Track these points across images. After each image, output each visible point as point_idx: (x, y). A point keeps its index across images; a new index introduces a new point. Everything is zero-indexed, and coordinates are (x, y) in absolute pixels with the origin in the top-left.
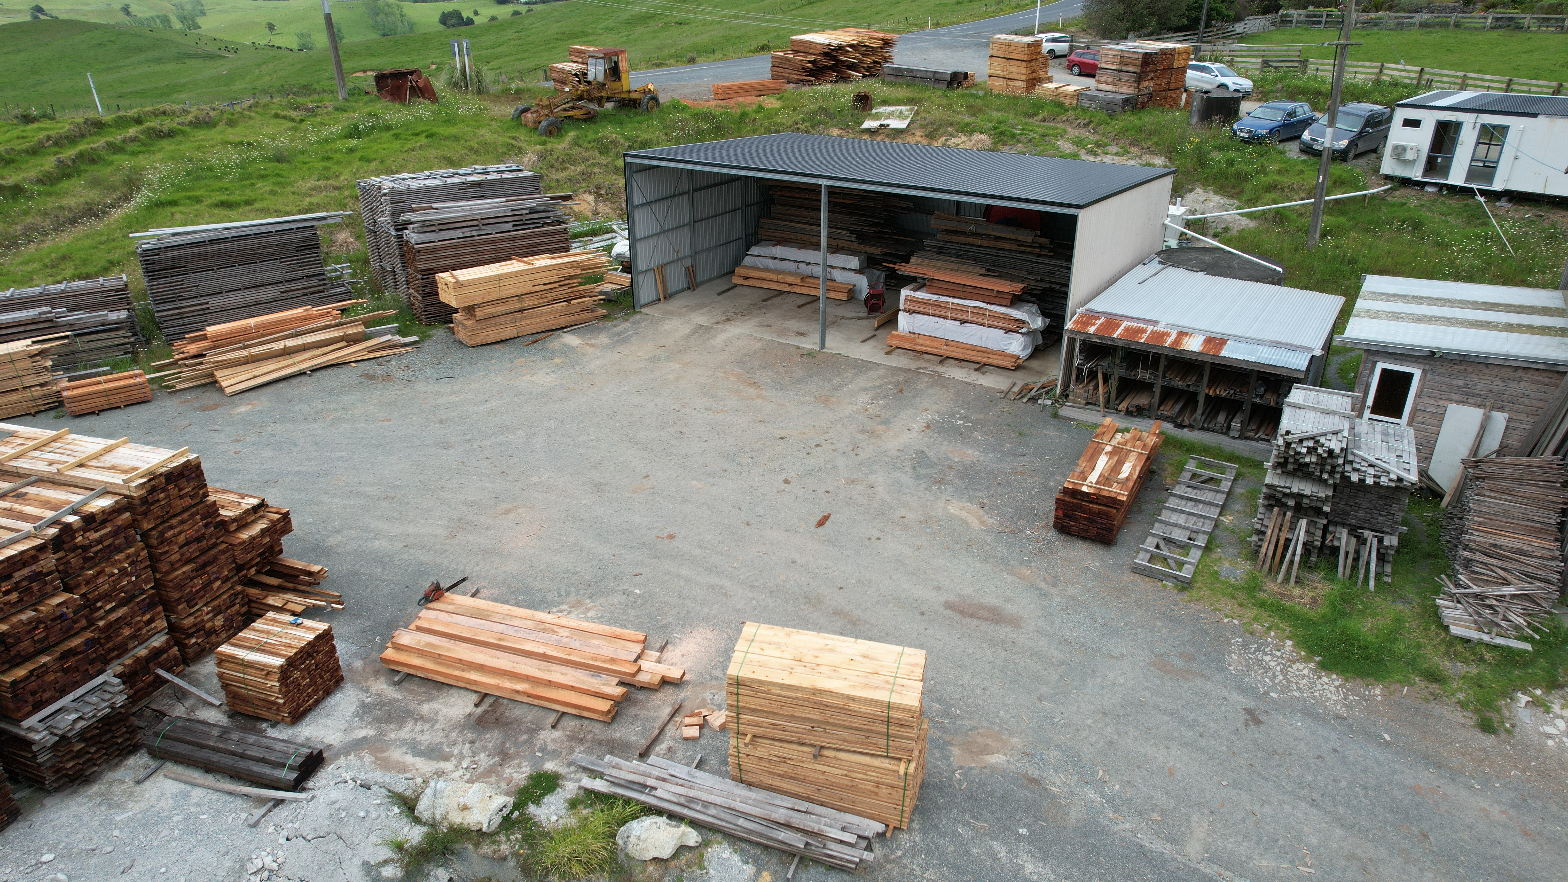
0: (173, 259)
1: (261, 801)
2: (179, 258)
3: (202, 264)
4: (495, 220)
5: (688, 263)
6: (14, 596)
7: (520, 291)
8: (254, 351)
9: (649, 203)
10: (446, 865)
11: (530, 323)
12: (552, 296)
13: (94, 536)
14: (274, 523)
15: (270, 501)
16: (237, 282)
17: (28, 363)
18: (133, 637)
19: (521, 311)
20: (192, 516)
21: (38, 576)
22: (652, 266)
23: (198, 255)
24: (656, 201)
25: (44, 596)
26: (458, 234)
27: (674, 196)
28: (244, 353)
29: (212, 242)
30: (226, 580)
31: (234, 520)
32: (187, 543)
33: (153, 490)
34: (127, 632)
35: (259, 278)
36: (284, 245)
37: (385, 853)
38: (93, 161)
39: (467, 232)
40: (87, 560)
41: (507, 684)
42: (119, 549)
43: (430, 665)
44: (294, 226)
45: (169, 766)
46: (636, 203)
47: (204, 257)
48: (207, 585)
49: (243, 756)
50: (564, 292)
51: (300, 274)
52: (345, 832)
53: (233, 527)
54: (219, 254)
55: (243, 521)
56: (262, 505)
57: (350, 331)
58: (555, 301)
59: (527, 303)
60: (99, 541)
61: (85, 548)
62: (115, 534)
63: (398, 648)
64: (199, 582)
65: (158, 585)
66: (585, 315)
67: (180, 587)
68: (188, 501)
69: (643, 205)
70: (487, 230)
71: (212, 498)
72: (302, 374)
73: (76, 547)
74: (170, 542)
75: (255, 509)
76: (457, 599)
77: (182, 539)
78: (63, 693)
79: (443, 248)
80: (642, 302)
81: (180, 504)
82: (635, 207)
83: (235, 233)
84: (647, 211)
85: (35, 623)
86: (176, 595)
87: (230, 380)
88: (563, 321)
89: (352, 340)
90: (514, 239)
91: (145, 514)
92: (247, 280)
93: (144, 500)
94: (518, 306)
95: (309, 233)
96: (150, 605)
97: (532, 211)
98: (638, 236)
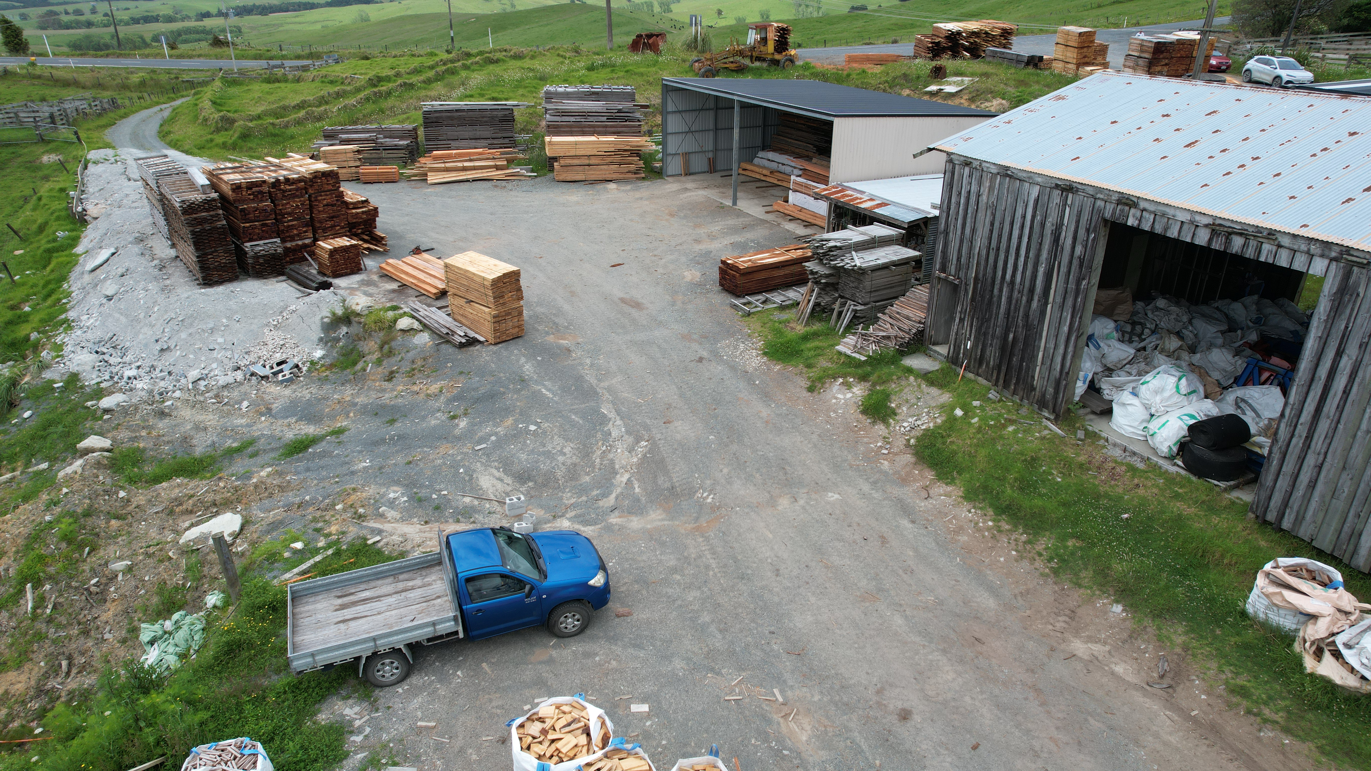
0: (436, 117)
1: (303, 292)
2: (441, 117)
3: (451, 122)
4: (597, 114)
5: (711, 155)
6: (252, 197)
7: (589, 153)
8: (448, 165)
9: (679, 112)
10: (348, 327)
11: (594, 174)
12: (609, 160)
13: (288, 187)
14: (369, 210)
15: (370, 200)
16: (467, 135)
17: (351, 155)
18: (298, 235)
19: (589, 165)
20: (331, 194)
21: (261, 192)
22: (680, 151)
23: (449, 117)
24: (685, 111)
25: (262, 201)
26: (572, 119)
27: (702, 109)
28: (443, 165)
29: (457, 111)
30: (342, 228)
31: (352, 203)
32: (327, 205)
33: (315, 177)
34: (295, 232)
35: (478, 134)
36: (492, 118)
37: (329, 315)
38: (453, 73)
39: (578, 119)
40: (284, 196)
41: (411, 280)
42: (297, 196)
43: (392, 270)
44: (500, 107)
45: (290, 282)
46: (670, 109)
47: (452, 118)
48: (333, 227)
49: (307, 278)
50: (617, 159)
51: (500, 135)
52: (321, 305)
53: (351, 206)
54: (459, 118)
55: (357, 205)
56: (367, 201)
57: (498, 163)
58: (612, 163)
59: (593, 161)
60: (290, 190)
61: (284, 191)
62: (297, 190)
63: (388, 264)
64: (330, 224)
65: (312, 218)
66: (630, 175)
67: (321, 222)
68: (330, 187)
69: (675, 112)
70: (591, 119)
71: (341, 189)
72: (468, 181)
73: (281, 190)
74: (319, 201)
75: (363, 202)
76: (425, 255)
77: (325, 202)
78: (261, 239)
79: (562, 126)
80: (669, 173)
81: (327, 187)
82: (669, 113)
83: (469, 107)
84: (678, 116)
85: (256, 209)
86: (318, 225)
87: (432, 178)
88: (615, 176)
89: (498, 168)
90: (606, 126)
91: (311, 186)
92: (471, 134)
93: (311, 180)
94: (587, 162)
95: (507, 112)
96: (307, 225)
97: (620, 111)
98: (669, 131)
